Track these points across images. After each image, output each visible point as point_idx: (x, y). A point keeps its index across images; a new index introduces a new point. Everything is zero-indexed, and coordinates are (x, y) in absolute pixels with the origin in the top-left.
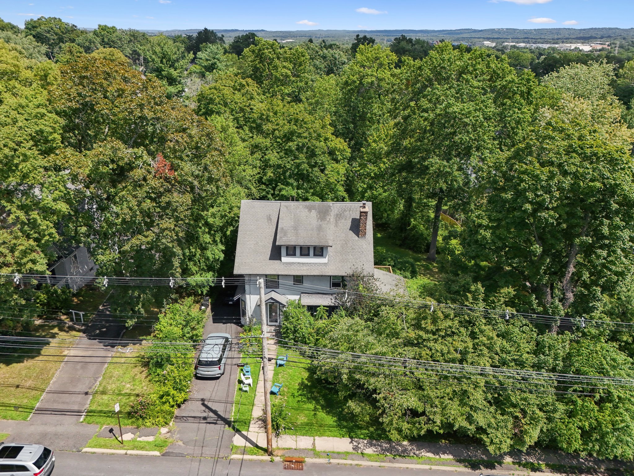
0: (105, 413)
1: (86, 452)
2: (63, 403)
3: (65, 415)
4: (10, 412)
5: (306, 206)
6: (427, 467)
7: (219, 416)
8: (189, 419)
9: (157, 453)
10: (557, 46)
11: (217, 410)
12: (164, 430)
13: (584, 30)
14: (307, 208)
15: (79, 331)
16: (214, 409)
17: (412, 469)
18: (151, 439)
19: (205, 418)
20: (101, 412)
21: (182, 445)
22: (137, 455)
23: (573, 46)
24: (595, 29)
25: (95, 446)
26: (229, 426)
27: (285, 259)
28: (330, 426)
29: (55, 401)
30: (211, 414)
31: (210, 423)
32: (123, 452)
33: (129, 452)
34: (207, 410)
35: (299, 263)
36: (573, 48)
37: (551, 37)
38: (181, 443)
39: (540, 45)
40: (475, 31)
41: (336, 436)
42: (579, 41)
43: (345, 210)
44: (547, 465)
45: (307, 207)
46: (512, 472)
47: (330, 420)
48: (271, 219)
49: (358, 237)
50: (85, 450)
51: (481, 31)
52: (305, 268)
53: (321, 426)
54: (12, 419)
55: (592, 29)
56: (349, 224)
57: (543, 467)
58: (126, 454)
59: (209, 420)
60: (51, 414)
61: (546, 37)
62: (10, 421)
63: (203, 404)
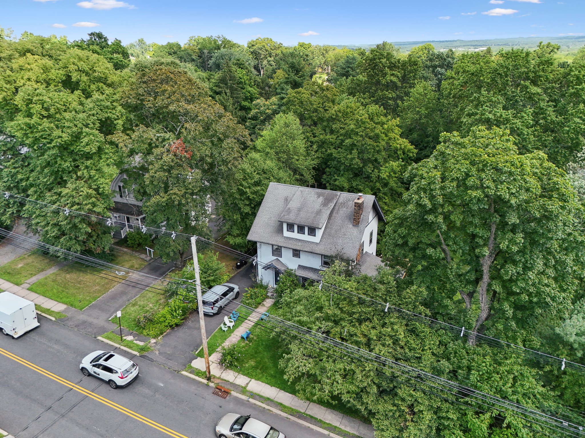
1: (98, 340)
5: (317, 192)
9: (137, 353)
12: (153, 341)
18: (141, 343)
21: (158, 354)
22: (126, 351)
25: (105, 338)
26: (196, 351)
27: (285, 234)
32: (118, 346)
35: (296, 239)
43: (349, 200)
48: (287, 200)
49: (353, 225)
52: (300, 244)
62: (73, 308)
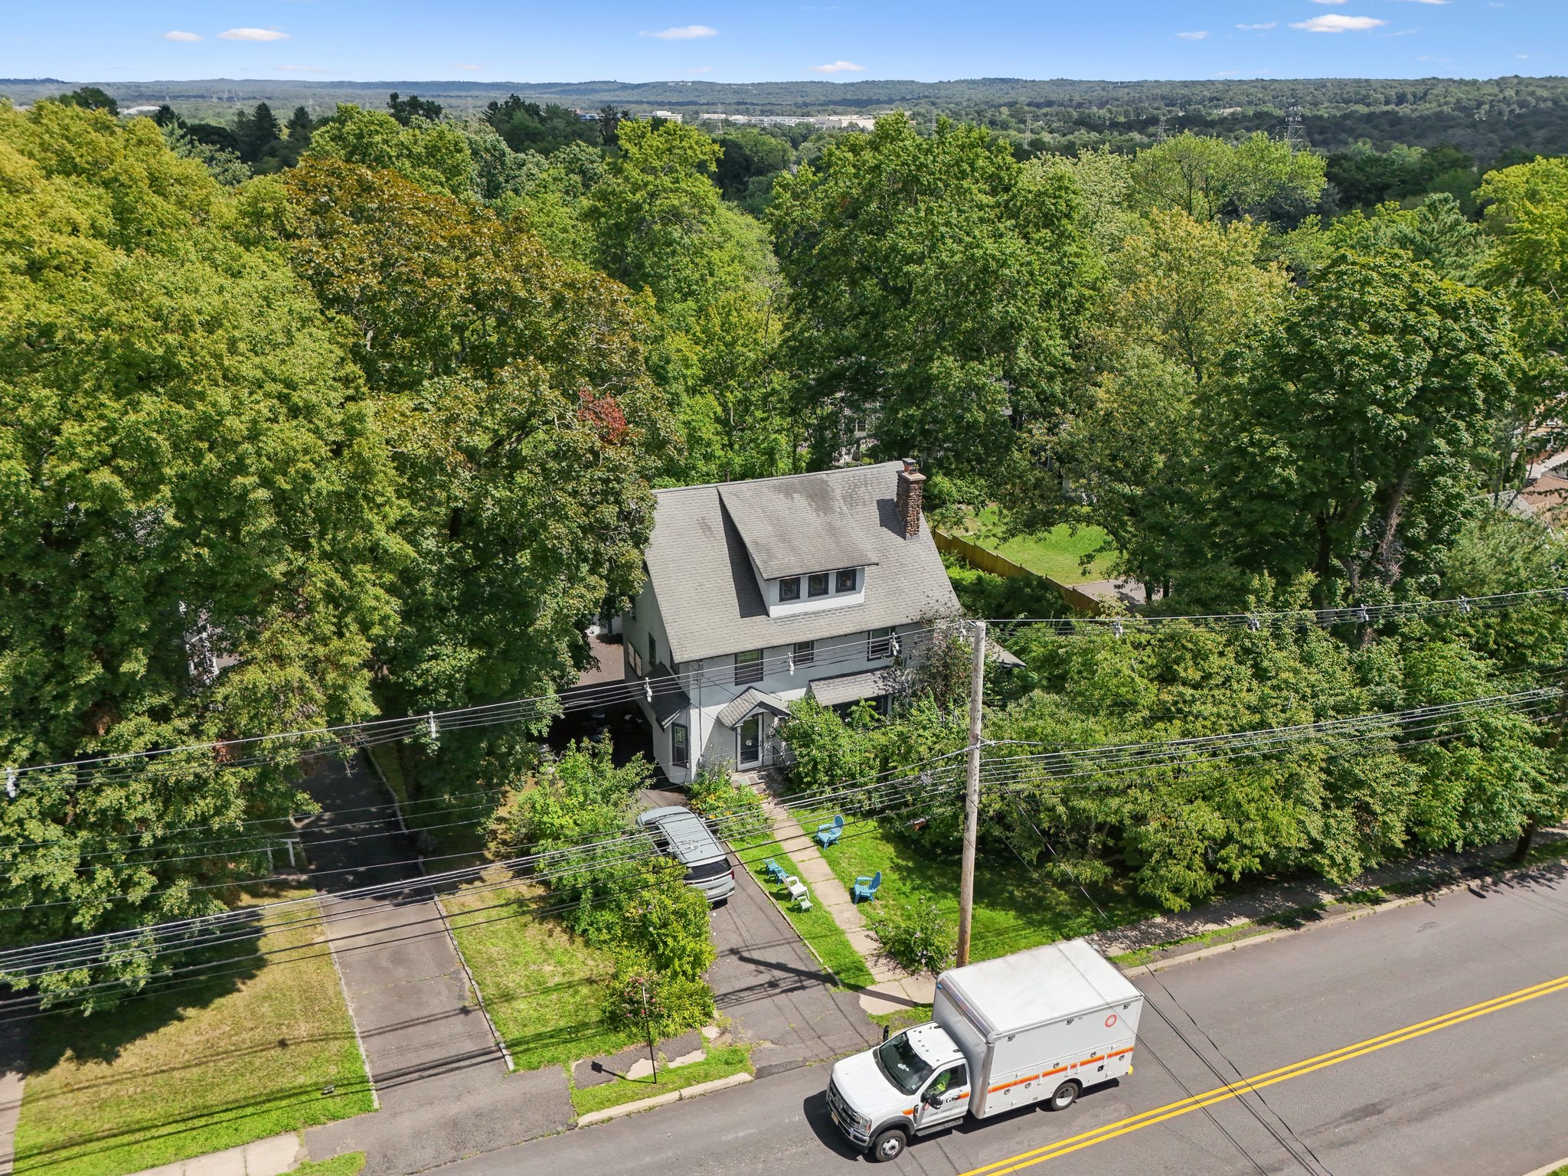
0: (552, 1037)
1: (591, 1124)
2: (429, 1046)
3: (459, 1068)
4: (315, 1105)
5: (774, 487)
6: (1227, 947)
7: (798, 972)
8: (742, 994)
9: (744, 1077)
10: (812, 120)
11: (783, 961)
12: (711, 1032)
13: (852, 84)
14: (780, 491)
15: (301, 886)
16: (774, 961)
17: (1207, 958)
18: (697, 1056)
19: (773, 984)
20: (539, 1037)
21: (773, 1046)
22: (704, 1094)
23: (845, 120)
24: (873, 82)
26: (835, 984)
27: (777, 610)
28: (1016, 929)
29: (401, 1050)
30: (778, 974)
31: (791, 990)
32: (672, 1096)
33: (687, 1092)
34: (762, 968)
35: (806, 614)
36: (845, 124)
37: (790, 100)
38: (768, 1045)
39: (779, 119)
40: (624, 87)
41: (1042, 944)
42: (850, 109)
43: (856, 486)
44: (1385, 889)
45: (778, 489)
46: (1350, 915)
47: (1006, 918)
48: (709, 528)
49: (904, 538)
50: (583, 1121)
51: (638, 86)
52: (822, 622)
53: (999, 934)
54: (334, 1118)
55: (867, 82)
56: (875, 514)
57: (1381, 893)
58: (681, 1099)
59: (784, 985)
60: (422, 1078)
61: (780, 101)
62: (331, 1124)
63: (742, 959)
